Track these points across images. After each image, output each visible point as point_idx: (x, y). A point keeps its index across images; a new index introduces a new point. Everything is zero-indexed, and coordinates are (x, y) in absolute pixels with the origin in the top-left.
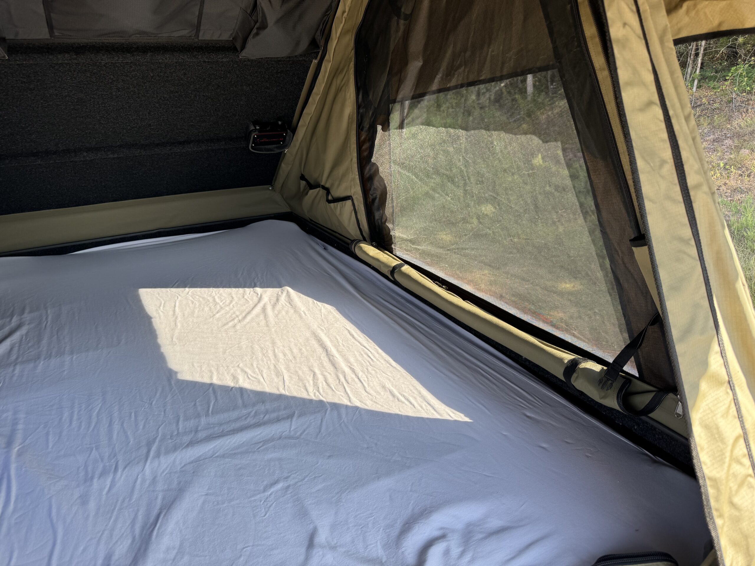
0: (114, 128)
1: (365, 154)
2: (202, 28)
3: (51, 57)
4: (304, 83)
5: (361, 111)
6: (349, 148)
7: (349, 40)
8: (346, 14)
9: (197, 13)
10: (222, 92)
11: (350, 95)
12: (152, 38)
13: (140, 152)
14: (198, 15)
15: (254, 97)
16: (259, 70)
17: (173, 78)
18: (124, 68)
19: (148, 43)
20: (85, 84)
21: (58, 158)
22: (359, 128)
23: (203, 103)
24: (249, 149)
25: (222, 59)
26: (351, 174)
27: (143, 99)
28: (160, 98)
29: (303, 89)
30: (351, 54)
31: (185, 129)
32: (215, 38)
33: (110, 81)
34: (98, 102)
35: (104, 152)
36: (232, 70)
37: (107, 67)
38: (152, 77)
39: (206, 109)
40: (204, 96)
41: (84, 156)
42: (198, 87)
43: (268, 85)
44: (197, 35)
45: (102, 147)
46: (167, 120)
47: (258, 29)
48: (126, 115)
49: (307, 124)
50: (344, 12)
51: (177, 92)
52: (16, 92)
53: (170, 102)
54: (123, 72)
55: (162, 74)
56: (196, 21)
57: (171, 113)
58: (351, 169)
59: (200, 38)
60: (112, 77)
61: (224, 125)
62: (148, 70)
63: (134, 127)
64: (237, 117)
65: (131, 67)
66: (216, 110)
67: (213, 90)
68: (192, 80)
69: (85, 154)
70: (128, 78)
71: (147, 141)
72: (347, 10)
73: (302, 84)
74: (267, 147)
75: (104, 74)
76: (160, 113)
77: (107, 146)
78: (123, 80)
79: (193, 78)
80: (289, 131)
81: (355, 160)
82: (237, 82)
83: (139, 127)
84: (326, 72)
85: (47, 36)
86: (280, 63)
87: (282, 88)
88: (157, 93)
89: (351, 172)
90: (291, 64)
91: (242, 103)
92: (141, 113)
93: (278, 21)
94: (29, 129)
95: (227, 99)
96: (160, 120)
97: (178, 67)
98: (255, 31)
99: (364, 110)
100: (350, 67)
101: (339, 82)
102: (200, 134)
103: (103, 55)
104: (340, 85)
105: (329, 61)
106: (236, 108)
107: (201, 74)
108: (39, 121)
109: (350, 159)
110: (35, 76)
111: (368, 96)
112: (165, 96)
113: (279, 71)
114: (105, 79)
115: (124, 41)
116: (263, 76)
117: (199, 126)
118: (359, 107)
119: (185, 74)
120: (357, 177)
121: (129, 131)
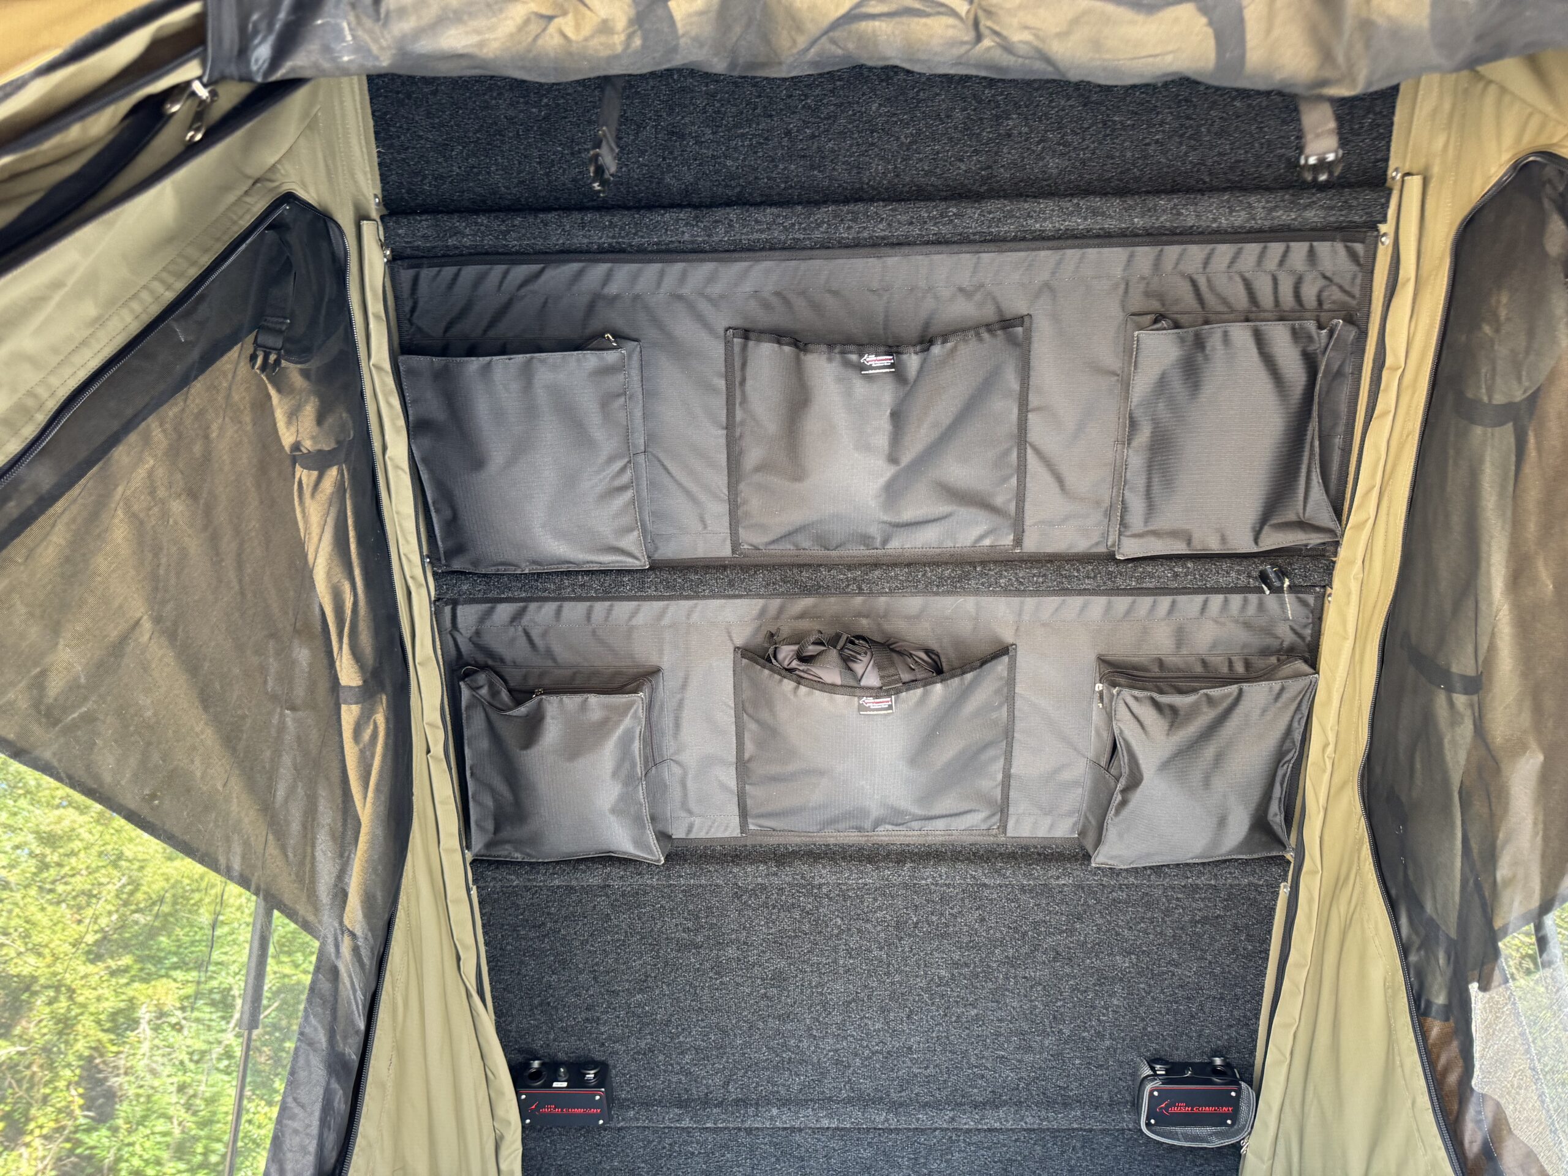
0: (836, 1051)
1: (1453, 1078)
2: (1012, 810)
3: (735, 870)
4: (1267, 952)
5: (1413, 958)
6: (1399, 1070)
7: (1351, 802)
8: (1330, 748)
9: (1000, 777)
10: (1068, 970)
11: (1376, 928)
12: (916, 833)
13: (887, 1120)
14: (1003, 781)
15: (1142, 986)
16: (1149, 915)
17: (957, 929)
18: (862, 902)
19: (908, 845)
20: (789, 937)
21: (723, 1116)
22: (1418, 1007)
23: (1026, 996)
24: (1141, 1130)
25: (1058, 878)
26: (1421, 1152)
27: (897, 978)
28: (932, 980)
29: (1266, 968)
30: (1361, 830)
31: (987, 1068)
32: (1042, 833)
33: (836, 931)
34: (810, 982)
35: (813, 1110)
36: (1085, 912)
37: (830, 899)
38: (916, 925)
39: (1031, 1013)
40: (1025, 978)
41: (772, 1118)
42: (1010, 955)
43: (1175, 956)
44: (1003, 828)
45: (811, 1100)
46: (948, 1038)
47: (1124, 791)
48: (861, 1019)
49: (1288, 1055)
50: (1326, 746)
51: (967, 965)
52: (672, 950)
53: (952, 991)
54: (859, 912)
55: (934, 918)
56: (998, 794)
57: (954, 1019)
58: (1417, 1135)
59: (1009, 835)
60: (839, 922)
61: (1077, 1062)
62: (907, 909)
63: (877, 1052)
64: (1108, 1043)
65: (875, 900)
66: (1055, 1018)
67: (1044, 963)
68: (998, 935)
69: (775, 1111)
70: (869, 926)
71: (903, 1094)
72: (1332, 738)
73: (1263, 955)
74: (1189, 1130)
75: (825, 916)
76: (932, 1018)
77: (821, 1097)
78: (859, 931)
79: (1001, 932)
80: (1243, 1085)
81: (1424, 1100)
82: (1098, 944)
83: (888, 1053)
84: (1310, 901)
85: (737, 833)
86: (1197, 896)
87: (1210, 963)
88: (925, 966)
89: (1420, 1144)
90: (1226, 900)
91: (1116, 1002)
92: (892, 1016)
93: (1165, 766)
94: (681, 1039)
95: (1078, 990)
96: (932, 1038)
97: (967, 901)
98: (1118, 798)
99: (1422, 953)
100: (1362, 858)
101: (1343, 908)
102: (1022, 1085)
103: (824, 867)
104: (1348, 912)
105: (1315, 872)
106: (1104, 1015)
107: (1016, 922)
108: (702, 1020)
109: (1409, 1104)
110: (707, 917)
111: (1421, 907)
112: (943, 973)
113: (1198, 918)
114: (827, 926)
115: (863, 840)
116: (1158, 929)
117: (1019, 1061)
118: (1404, 950)
119: (983, 920)
120: (1442, 1154)
121: (866, 1063)
